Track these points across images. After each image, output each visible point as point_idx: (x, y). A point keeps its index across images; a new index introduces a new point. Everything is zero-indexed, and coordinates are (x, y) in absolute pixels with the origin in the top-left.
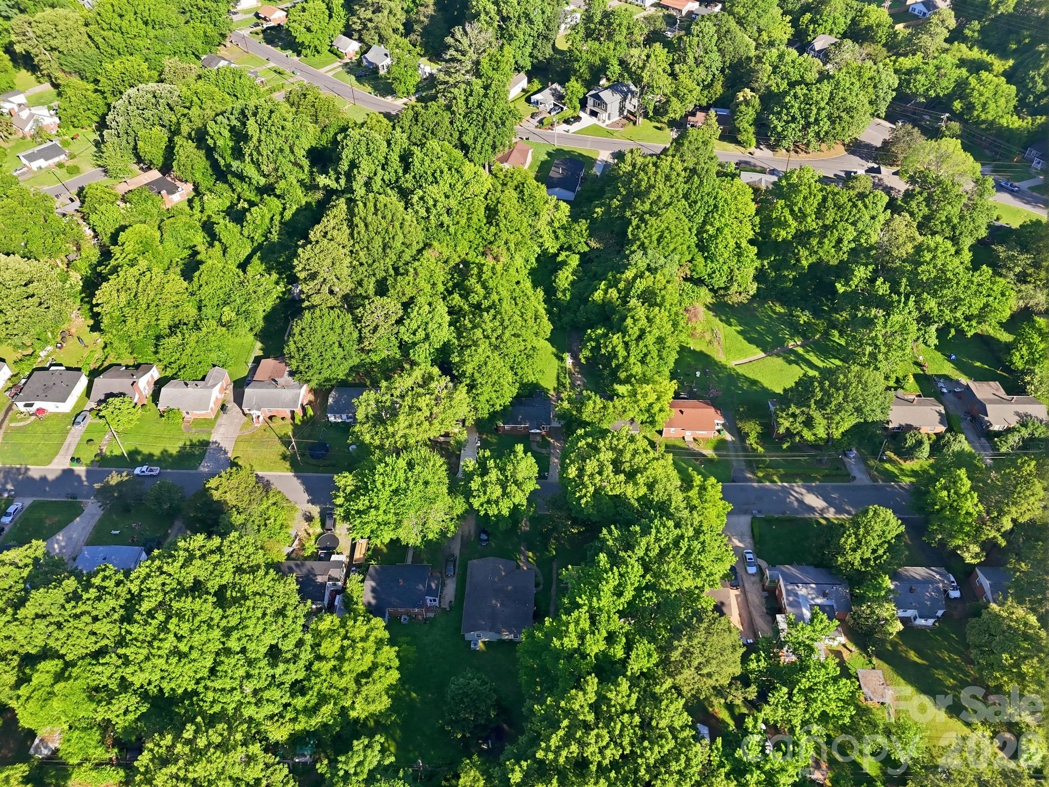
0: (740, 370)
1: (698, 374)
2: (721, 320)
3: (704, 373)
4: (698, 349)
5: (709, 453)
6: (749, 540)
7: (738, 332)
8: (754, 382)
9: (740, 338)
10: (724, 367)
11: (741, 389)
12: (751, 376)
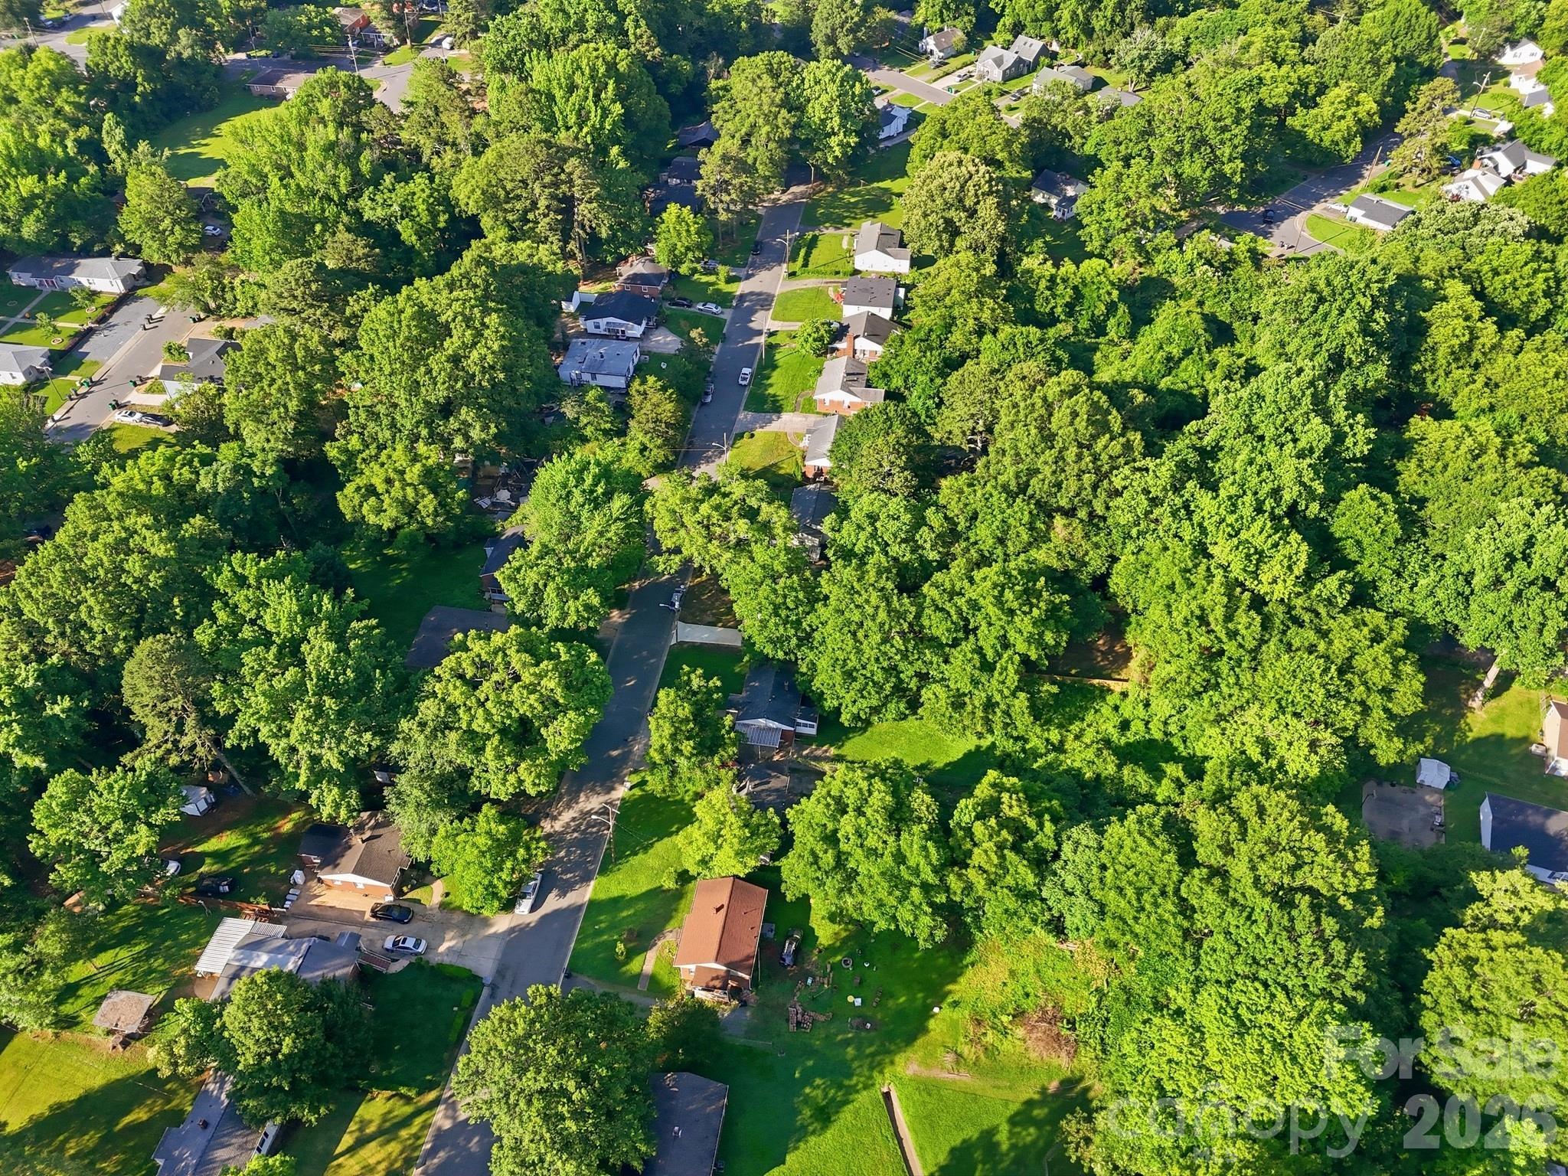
0: (862, 1099)
1: (858, 1002)
2: (1030, 1104)
3: (861, 1018)
4: (932, 1024)
5: (648, 963)
6: (447, 960)
7: (988, 1135)
8: (825, 1116)
9: (971, 1133)
10: (877, 1066)
11: (807, 1080)
12: (846, 1115)
